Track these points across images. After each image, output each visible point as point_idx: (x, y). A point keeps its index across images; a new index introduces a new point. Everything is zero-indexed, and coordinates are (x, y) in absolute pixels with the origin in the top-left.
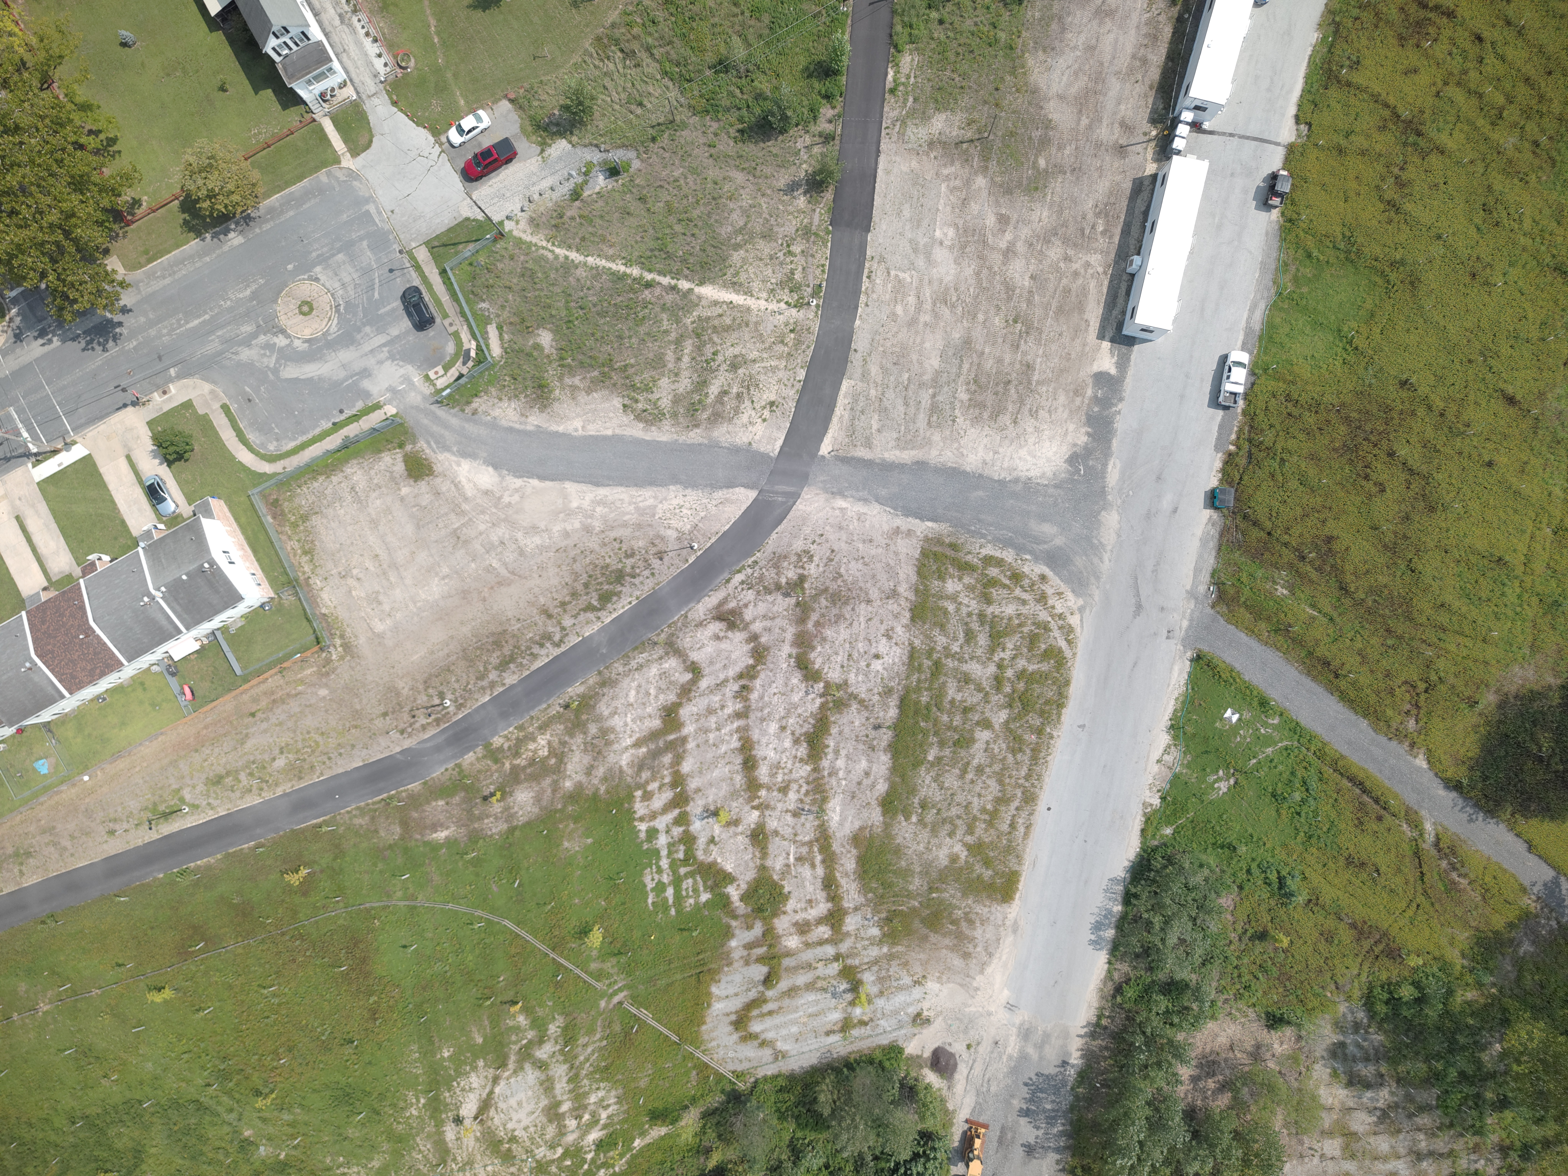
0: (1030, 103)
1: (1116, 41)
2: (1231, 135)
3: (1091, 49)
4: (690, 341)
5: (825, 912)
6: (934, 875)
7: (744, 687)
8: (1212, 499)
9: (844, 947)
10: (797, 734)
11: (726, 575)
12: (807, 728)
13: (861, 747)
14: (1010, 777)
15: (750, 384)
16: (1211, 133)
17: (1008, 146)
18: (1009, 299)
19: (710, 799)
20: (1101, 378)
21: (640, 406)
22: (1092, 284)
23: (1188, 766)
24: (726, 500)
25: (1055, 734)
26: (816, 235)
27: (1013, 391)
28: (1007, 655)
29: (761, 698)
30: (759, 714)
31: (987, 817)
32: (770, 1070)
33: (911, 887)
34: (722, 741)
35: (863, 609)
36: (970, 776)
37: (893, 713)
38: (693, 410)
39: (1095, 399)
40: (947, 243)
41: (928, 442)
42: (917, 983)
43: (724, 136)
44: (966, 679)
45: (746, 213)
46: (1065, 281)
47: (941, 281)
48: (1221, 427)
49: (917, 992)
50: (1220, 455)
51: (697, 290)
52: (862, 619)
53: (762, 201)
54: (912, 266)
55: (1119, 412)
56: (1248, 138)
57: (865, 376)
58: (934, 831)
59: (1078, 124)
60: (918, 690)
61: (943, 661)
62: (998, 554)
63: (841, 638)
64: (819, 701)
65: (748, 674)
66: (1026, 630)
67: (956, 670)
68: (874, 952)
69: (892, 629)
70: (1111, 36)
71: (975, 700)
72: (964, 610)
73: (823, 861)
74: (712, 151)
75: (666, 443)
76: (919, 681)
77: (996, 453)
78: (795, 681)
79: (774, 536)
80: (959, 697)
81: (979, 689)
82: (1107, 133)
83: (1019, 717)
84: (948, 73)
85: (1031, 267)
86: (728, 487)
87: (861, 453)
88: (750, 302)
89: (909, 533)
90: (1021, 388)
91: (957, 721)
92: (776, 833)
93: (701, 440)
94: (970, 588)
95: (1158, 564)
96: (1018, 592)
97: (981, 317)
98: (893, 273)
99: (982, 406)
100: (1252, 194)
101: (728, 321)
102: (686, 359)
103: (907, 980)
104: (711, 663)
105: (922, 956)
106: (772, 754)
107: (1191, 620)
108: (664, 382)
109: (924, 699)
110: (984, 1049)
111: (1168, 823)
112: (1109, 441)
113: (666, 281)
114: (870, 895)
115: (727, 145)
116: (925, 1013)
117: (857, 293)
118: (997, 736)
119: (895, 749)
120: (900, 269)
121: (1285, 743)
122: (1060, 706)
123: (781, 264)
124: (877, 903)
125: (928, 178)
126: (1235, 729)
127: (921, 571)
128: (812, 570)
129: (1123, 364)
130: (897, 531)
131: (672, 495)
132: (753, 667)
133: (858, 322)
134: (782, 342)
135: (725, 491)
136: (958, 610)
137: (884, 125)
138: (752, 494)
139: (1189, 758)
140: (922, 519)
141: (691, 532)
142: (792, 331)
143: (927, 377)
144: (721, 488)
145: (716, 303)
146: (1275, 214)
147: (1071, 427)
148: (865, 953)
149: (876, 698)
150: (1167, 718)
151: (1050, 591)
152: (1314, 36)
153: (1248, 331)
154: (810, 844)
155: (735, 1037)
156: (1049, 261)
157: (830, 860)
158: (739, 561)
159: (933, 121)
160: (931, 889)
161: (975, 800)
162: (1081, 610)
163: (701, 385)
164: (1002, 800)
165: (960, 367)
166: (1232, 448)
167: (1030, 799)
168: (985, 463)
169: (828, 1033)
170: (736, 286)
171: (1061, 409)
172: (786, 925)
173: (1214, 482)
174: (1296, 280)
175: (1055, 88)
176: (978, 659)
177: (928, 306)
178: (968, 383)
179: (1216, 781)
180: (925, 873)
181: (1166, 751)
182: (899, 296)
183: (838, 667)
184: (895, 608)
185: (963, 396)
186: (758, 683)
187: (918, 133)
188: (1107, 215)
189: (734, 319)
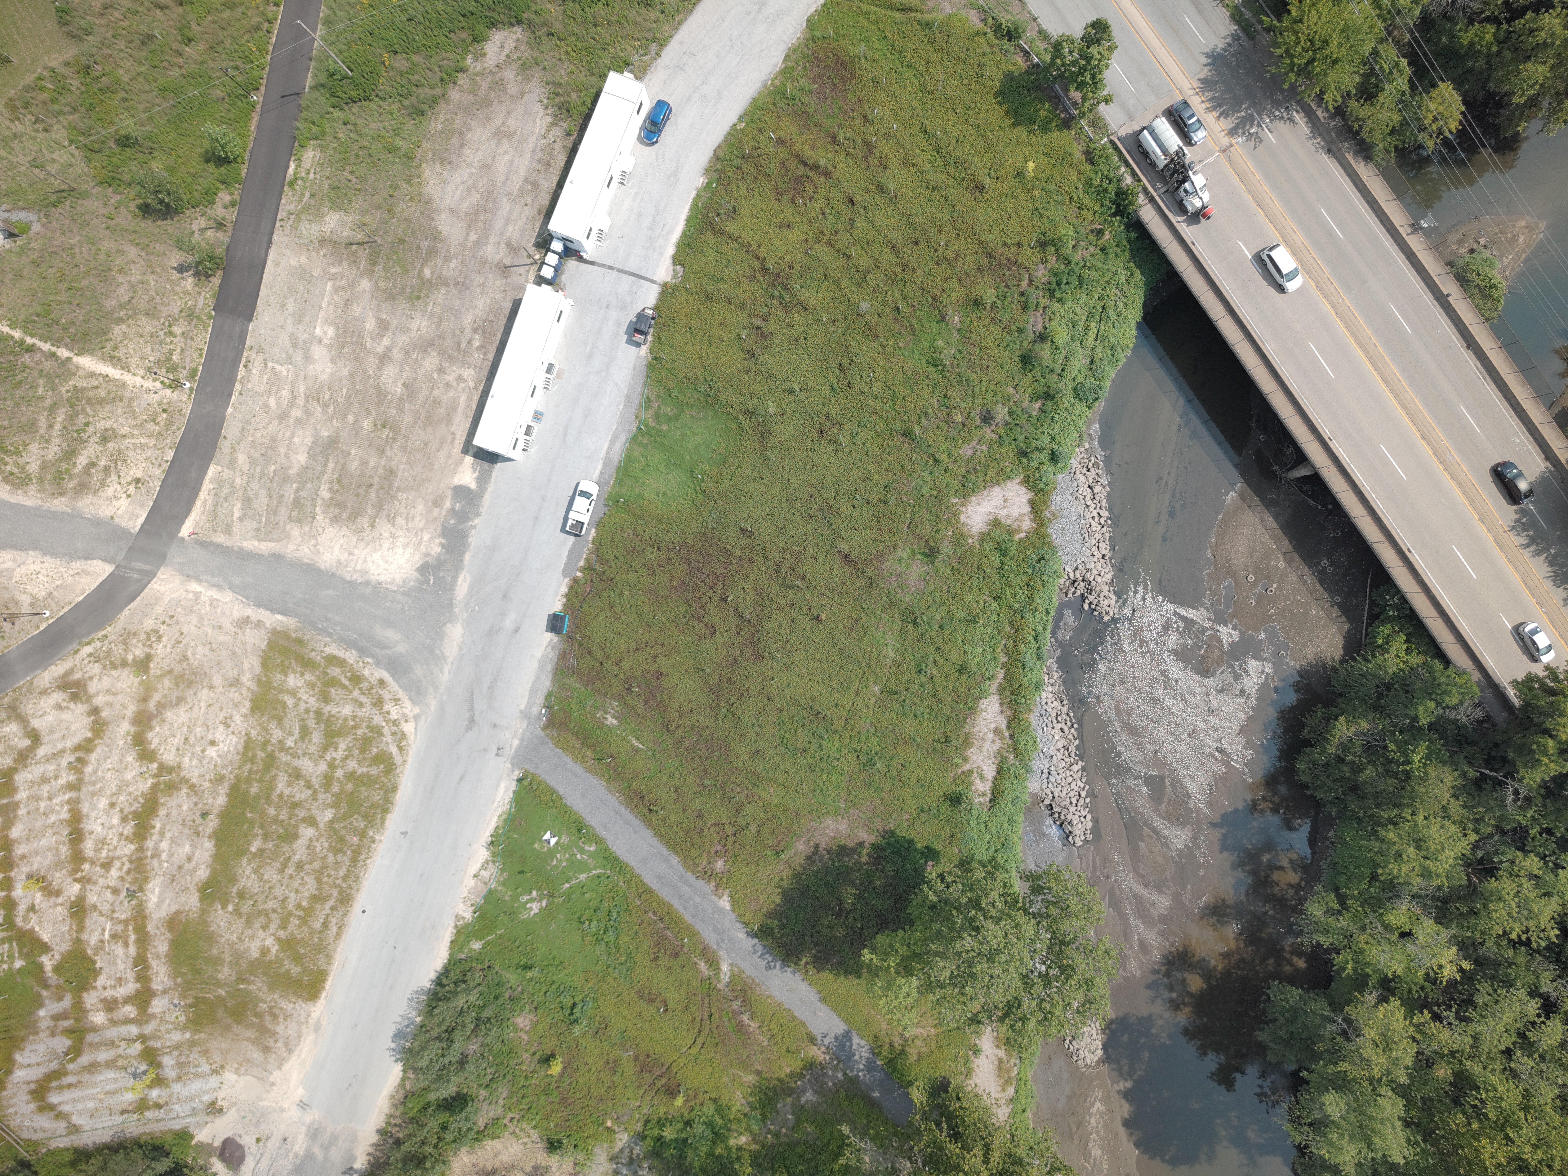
0: (422, 213)
1: (512, 162)
2: (611, 268)
3: (486, 167)
4: (64, 410)
5: (133, 991)
6: (244, 966)
7: (79, 760)
8: (555, 624)
9: (148, 1029)
10: (126, 811)
11: (75, 646)
12: (136, 805)
13: (186, 831)
14: (329, 876)
15: (119, 458)
16: (592, 263)
17: (396, 253)
18: (380, 403)
19: (35, 868)
20: (460, 491)
21: (9, 468)
22: (463, 398)
23: (504, 884)
24: (83, 570)
25: (377, 838)
26: (198, 318)
27: (373, 495)
28: (339, 754)
29: (95, 772)
30: (91, 788)
31: (302, 913)
32: (62, 1143)
33: (220, 976)
34: (53, 811)
35: (204, 694)
36: (289, 871)
37: (221, 800)
38: (59, 479)
39: (452, 512)
40: (326, 341)
41: (288, 536)
42: (215, 1072)
43: (123, 210)
44: (296, 775)
45: (133, 287)
46: (436, 392)
47: (316, 378)
48: (571, 552)
49: (213, 1081)
50: (567, 580)
51: (76, 359)
52: (203, 704)
53: (151, 279)
54: (289, 360)
55: (475, 527)
56: (626, 272)
57: (232, 464)
58: (249, 923)
59: (466, 239)
60: (248, 781)
61: (277, 754)
62: (341, 654)
63: (180, 721)
64: (150, 781)
65: (85, 747)
66: (359, 732)
67: (288, 764)
68: (177, 1037)
69: (231, 717)
70: (507, 158)
71: (303, 796)
72: (302, 706)
73: (138, 941)
74: (110, 222)
75: (30, 508)
76: (250, 772)
77: (351, 554)
78: (130, 759)
79: (126, 612)
80: (287, 792)
81: (309, 786)
82: (493, 252)
83: (345, 817)
84: (346, 174)
85: (405, 375)
86: (86, 558)
87: (220, 538)
88: (127, 378)
89: (259, 624)
90: (381, 492)
91: (284, 815)
92: (95, 907)
93: (65, 509)
94: (311, 685)
95: (495, 681)
96: (356, 693)
97: (351, 418)
98: (270, 364)
99: (342, 506)
100: (624, 328)
101: (102, 393)
102: (58, 427)
103: (205, 1068)
104: (51, 732)
105: (223, 1045)
106: (99, 829)
107: (522, 740)
108: (34, 447)
109: (254, 790)
110: (273, 1144)
111: (479, 938)
112: (462, 554)
113: (46, 347)
114: (179, 980)
115: (126, 218)
116: (220, 1103)
117: (231, 380)
118: (320, 835)
119: (221, 838)
120: (277, 362)
121: (599, 871)
122: (386, 811)
123: (161, 343)
124: (185, 988)
125: (316, 274)
126: (552, 852)
127: (266, 662)
128: (160, 650)
129: (483, 480)
130: (247, 620)
131: (31, 560)
132: (89, 741)
133: (230, 410)
134: (154, 421)
135: (83, 562)
136: (296, 705)
137: (279, 217)
138: (109, 569)
139: (505, 875)
140: (273, 611)
141: (45, 599)
142: (164, 411)
143: (293, 471)
144: (79, 558)
145: (92, 375)
146: (644, 350)
147: (426, 537)
148: (168, 1036)
149: (207, 784)
150: (488, 834)
151: (386, 696)
152: (700, 181)
153: (607, 462)
154: (126, 922)
155: (33, 1106)
156: (423, 370)
157: (143, 940)
158: (90, 633)
159: (327, 219)
160: (240, 980)
161: (292, 895)
162: (416, 718)
163: (70, 454)
164: (318, 899)
165: (325, 465)
166: (579, 574)
167: (345, 899)
168: (339, 562)
169: (123, 1112)
170: (113, 360)
171: (417, 519)
172: (94, 1001)
173: (557, 606)
174: (657, 416)
175: (448, 202)
176: (310, 756)
177: (301, 402)
178: (331, 482)
179: (527, 902)
180: (235, 962)
181: (483, 867)
182: (274, 389)
183: (174, 750)
184: (237, 697)
185: (325, 494)
186: (93, 757)
187: (310, 229)
188: (484, 332)
189: (109, 393)
